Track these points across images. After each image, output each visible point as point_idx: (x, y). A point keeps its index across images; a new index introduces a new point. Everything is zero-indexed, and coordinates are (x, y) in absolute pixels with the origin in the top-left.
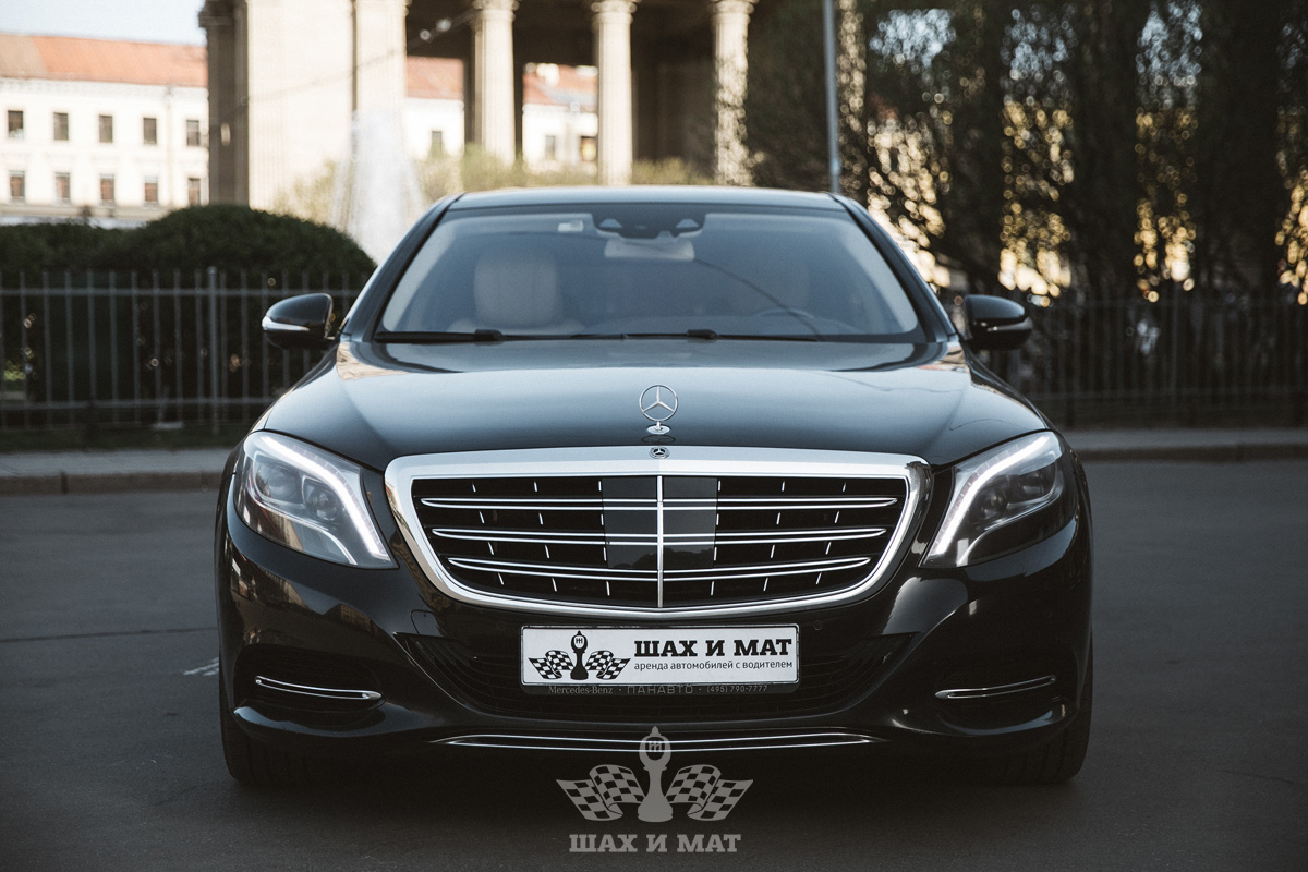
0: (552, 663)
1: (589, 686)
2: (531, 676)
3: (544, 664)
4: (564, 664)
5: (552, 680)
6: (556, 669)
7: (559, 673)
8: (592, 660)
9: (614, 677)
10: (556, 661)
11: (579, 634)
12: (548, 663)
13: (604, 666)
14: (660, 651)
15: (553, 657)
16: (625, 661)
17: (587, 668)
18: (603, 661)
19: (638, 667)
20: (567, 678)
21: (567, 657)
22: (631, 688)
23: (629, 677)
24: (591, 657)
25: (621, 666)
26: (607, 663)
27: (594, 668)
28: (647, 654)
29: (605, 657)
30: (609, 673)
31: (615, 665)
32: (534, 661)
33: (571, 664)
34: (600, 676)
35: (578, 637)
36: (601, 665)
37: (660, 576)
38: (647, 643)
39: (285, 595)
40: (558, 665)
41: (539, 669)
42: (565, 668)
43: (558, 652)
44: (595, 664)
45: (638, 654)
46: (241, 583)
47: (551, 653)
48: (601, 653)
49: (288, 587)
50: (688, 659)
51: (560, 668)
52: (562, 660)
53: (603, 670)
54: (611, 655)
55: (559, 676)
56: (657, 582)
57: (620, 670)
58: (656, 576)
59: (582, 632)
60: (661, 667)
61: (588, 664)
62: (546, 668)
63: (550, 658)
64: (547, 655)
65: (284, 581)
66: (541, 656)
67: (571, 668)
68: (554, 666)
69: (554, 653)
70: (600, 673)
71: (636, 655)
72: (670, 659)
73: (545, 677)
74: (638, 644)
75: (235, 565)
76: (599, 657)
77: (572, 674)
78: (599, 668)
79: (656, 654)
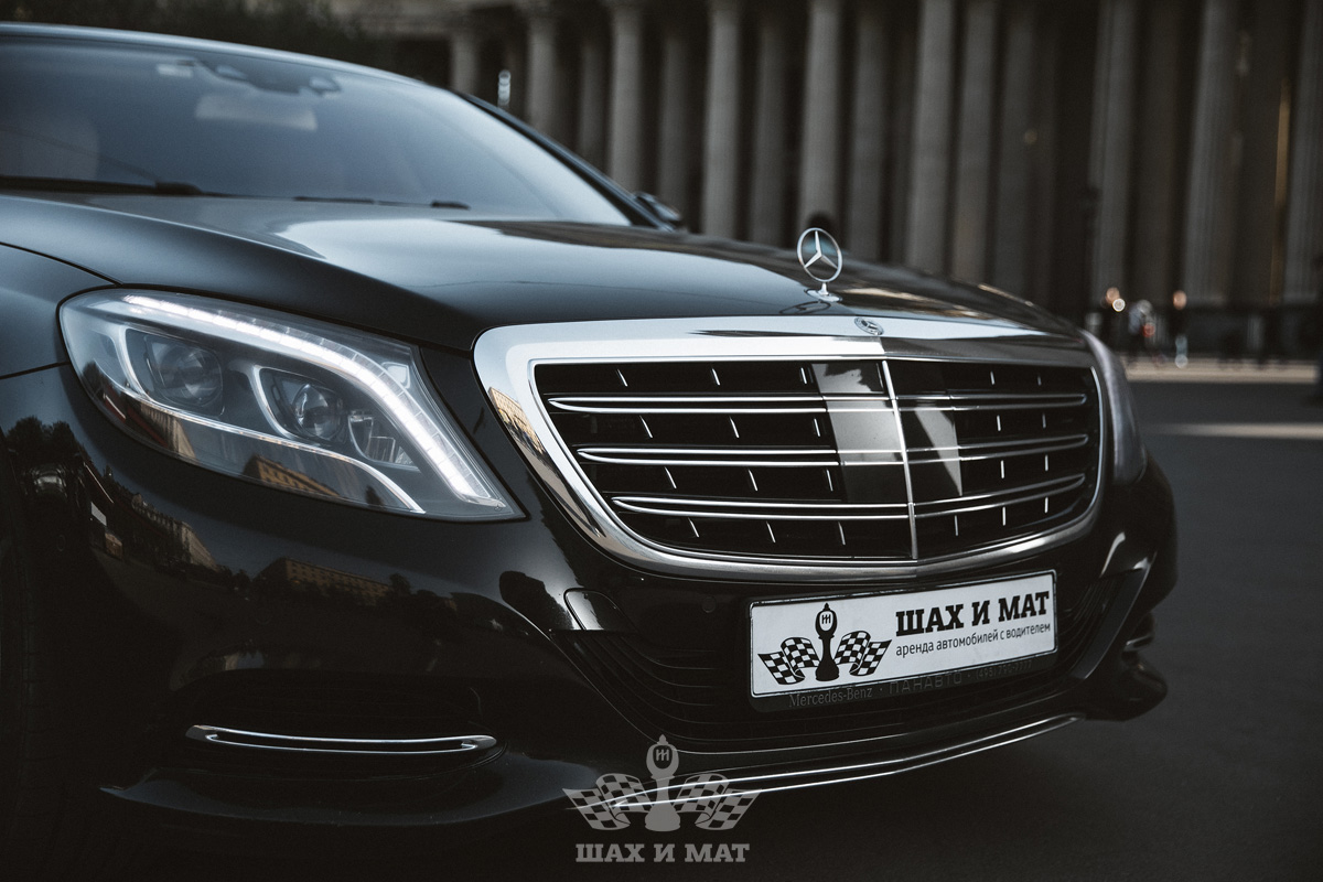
0: (790, 658)
1: (842, 689)
2: (763, 683)
3: (779, 662)
4: (806, 658)
5: (792, 686)
6: (796, 667)
7: (800, 673)
8: (843, 648)
9: (871, 671)
10: (796, 654)
11: (827, 608)
12: (785, 659)
13: (859, 656)
14: (925, 625)
15: (793, 648)
16: (885, 645)
17: (838, 661)
18: (857, 648)
19: (901, 652)
20: (811, 681)
21: (810, 646)
22: (894, 685)
23: (892, 668)
24: (843, 643)
25: (880, 652)
26: (862, 650)
27: (845, 660)
28: (911, 631)
29: (859, 641)
30: (866, 665)
31: (873, 652)
32: (765, 657)
33: (814, 657)
34: (854, 672)
35: (825, 614)
36: (854, 654)
37: (911, 511)
38: (910, 614)
39: (180, 549)
40: (798, 660)
41: (773, 670)
42: (808, 664)
43: (798, 640)
44: (847, 653)
45: (901, 633)
46: (109, 536)
47: (788, 643)
48: (854, 635)
49: (187, 535)
50: (955, 633)
51: (801, 665)
52: (803, 652)
53: (858, 661)
54: (868, 637)
55: (800, 678)
56: (908, 520)
57: (878, 658)
58: (905, 511)
59: (833, 605)
60: (926, 649)
61: (839, 654)
62: (782, 668)
63: (787, 651)
64: (784, 646)
65: (180, 525)
66: (774, 648)
67: (816, 663)
68: (793, 663)
69: (791, 642)
70: (854, 667)
71: (899, 634)
72: (936, 636)
73: (781, 681)
74: (900, 615)
75: (96, 512)
76: (852, 641)
77: (817, 672)
78: (852, 659)
79: (920, 630)
